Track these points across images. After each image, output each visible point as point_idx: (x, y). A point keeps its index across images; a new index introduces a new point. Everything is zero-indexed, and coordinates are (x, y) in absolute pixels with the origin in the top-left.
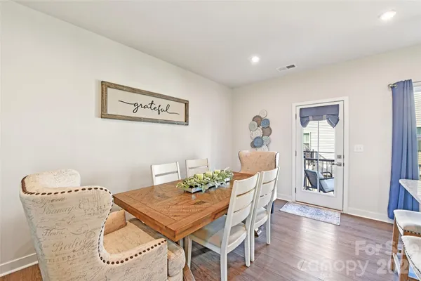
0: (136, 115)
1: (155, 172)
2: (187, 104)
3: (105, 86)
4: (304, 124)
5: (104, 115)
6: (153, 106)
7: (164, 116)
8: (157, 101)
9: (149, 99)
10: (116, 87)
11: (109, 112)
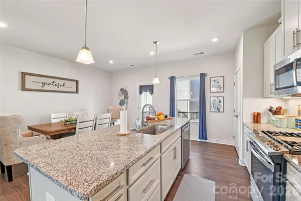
0: (44, 89)
1: (52, 117)
2: (77, 82)
3: (24, 75)
4: (141, 93)
5: (23, 88)
6: (54, 84)
7: (61, 89)
8: (57, 81)
9: (52, 80)
10: (30, 74)
11: (26, 87)
